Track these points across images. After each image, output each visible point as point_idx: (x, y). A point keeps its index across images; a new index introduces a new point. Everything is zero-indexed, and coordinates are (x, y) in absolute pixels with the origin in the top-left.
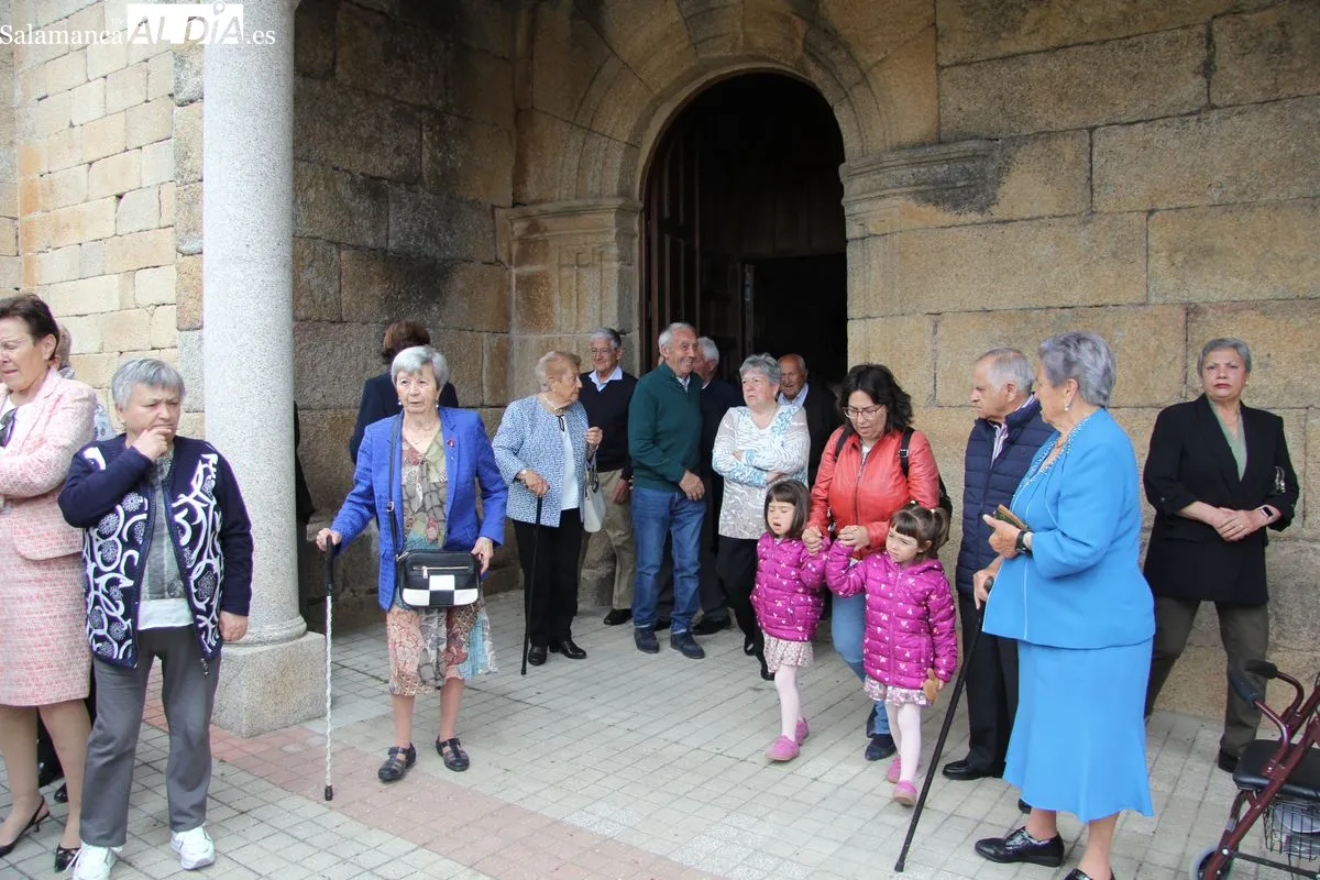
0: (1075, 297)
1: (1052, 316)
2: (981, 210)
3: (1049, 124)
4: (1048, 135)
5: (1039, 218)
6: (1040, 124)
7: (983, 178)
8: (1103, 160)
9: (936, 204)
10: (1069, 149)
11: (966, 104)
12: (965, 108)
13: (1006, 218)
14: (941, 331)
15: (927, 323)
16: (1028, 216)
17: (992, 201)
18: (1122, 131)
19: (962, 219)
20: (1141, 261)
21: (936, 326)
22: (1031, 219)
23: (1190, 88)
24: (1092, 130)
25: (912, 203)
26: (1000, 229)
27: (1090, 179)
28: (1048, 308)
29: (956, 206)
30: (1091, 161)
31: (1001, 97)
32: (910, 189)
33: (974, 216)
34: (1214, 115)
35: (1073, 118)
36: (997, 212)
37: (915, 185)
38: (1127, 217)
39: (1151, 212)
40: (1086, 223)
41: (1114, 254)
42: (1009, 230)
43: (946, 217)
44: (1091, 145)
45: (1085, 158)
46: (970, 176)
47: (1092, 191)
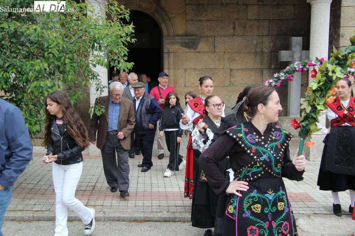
0: (211, 67)
1: (207, 70)
2: (195, 49)
3: (207, 34)
4: (207, 37)
5: (205, 52)
6: (206, 34)
7: (195, 43)
8: (217, 42)
9: (185, 47)
10: (211, 40)
11: (192, 28)
12: (191, 29)
13: (199, 51)
14: (186, 73)
15: (184, 71)
16: (203, 51)
17: (197, 48)
18: (220, 37)
19: (191, 51)
20: (223, 61)
21: (185, 71)
22: (204, 52)
23: (231, 31)
24: (215, 36)
25: (180, 47)
26: (197, 53)
27: (214, 45)
28: (207, 69)
29: (189, 48)
30: (215, 42)
31: (198, 28)
32: (180, 44)
33: (193, 50)
34: (235, 37)
35: (211, 34)
36: (197, 50)
37: (181, 43)
38: (221, 53)
39: (225, 52)
40: (214, 53)
41: (219, 59)
42: (200, 54)
43: (188, 50)
44: (215, 39)
45: (214, 41)
46: (192, 43)
47: (215, 48)
